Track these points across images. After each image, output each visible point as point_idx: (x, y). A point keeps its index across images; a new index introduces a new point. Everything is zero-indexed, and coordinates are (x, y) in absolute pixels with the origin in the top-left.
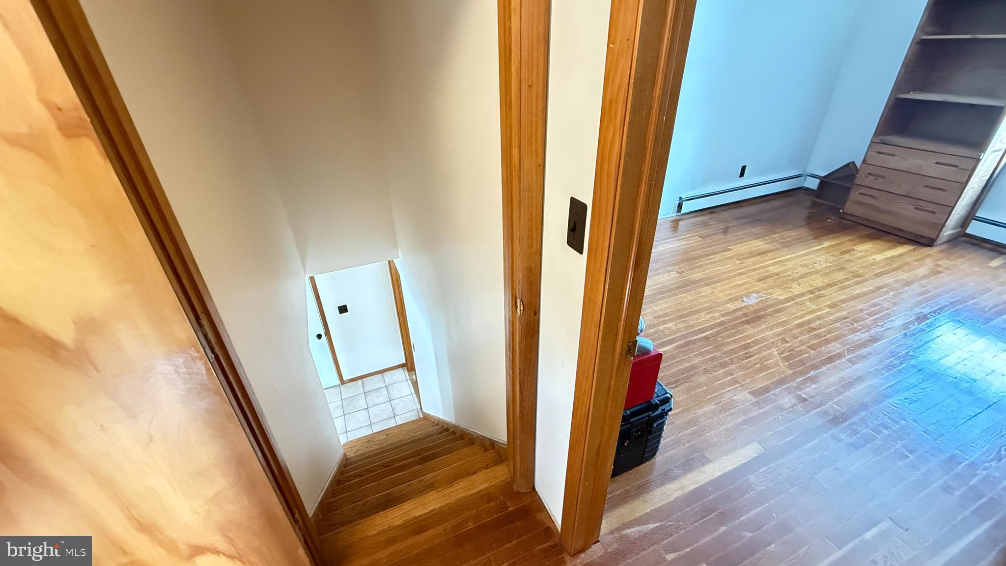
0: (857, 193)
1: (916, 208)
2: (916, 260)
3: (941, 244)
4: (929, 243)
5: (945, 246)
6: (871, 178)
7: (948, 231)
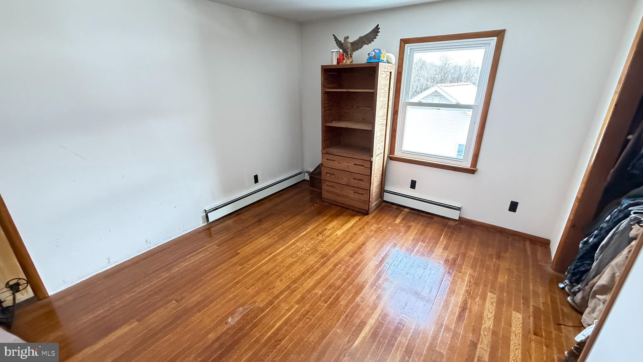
0: (325, 185)
1: (354, 192)
2: (360, 229)
3: (373, 211)
4: (366, 213)
5: (375, 212)
6: (328, 175)
7: (373, 204)
